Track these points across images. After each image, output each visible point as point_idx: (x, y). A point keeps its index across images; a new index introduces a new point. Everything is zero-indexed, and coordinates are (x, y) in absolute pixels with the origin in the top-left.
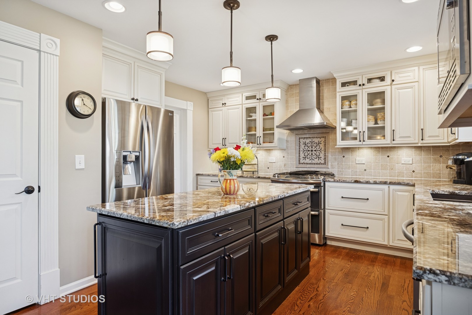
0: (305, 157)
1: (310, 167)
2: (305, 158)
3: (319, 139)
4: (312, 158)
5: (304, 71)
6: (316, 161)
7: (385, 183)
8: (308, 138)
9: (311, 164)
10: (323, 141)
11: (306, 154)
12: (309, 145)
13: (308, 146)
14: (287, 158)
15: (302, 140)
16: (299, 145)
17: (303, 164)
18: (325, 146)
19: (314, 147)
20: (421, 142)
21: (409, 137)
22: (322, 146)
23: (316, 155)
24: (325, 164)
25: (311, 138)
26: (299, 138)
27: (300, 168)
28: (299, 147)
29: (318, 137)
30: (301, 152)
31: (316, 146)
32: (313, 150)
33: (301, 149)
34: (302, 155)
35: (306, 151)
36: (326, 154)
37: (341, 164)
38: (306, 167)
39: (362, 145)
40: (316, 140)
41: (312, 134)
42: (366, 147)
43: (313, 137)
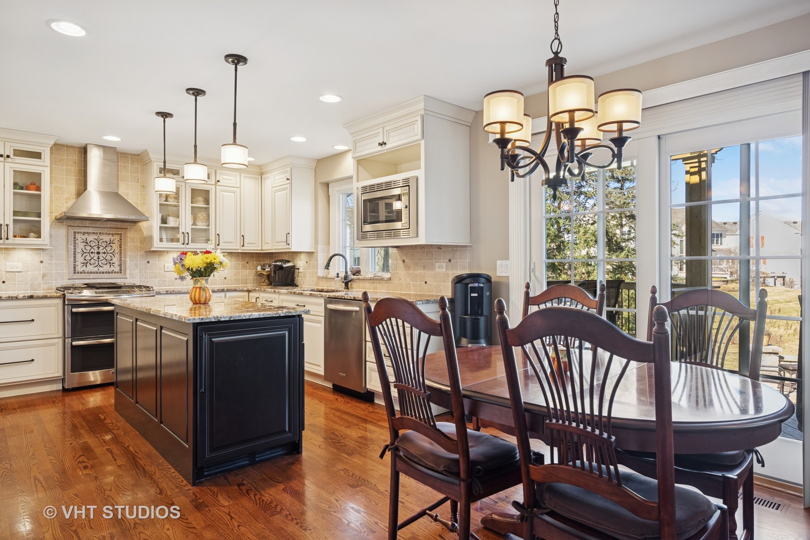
0: (87, 263)
1: (95, 277)
2: (85, 264)
3: (110, 237)
4: (98, 264)
5: (122, 140)
6: (106, 268)
7: (223, 291)
8: (90, 233)
9: (97, 273)
10: (117, 240)
11: (88, 258)
12: (93, 244)
13: (90, 246)
14: (50, 264)
15: (78, 236)
16: (75, 243)
17: (81, 273)
18: (121, 247)
19: (102, 248)
20: (242, 248)
21: (232, 242)
22: (115, 246)
23: (106, 260)
24: (121, 273)
25: (97, 233)
26: (75, 232)
27: (76, 280)
28: (75, 246)
29: (109, 234)
30: (79, 256)
31: (106, 246)
32: (101, 250)
33: (79, 250)
34: (80, 259)
35: (88, 253)
36: (122, 259)
37: (145, 272)
38: (89, 277)
39: (186, 248)
40: (106, 238)
41: (98, 229)
42: (175, 251)
43: (100, 233)
